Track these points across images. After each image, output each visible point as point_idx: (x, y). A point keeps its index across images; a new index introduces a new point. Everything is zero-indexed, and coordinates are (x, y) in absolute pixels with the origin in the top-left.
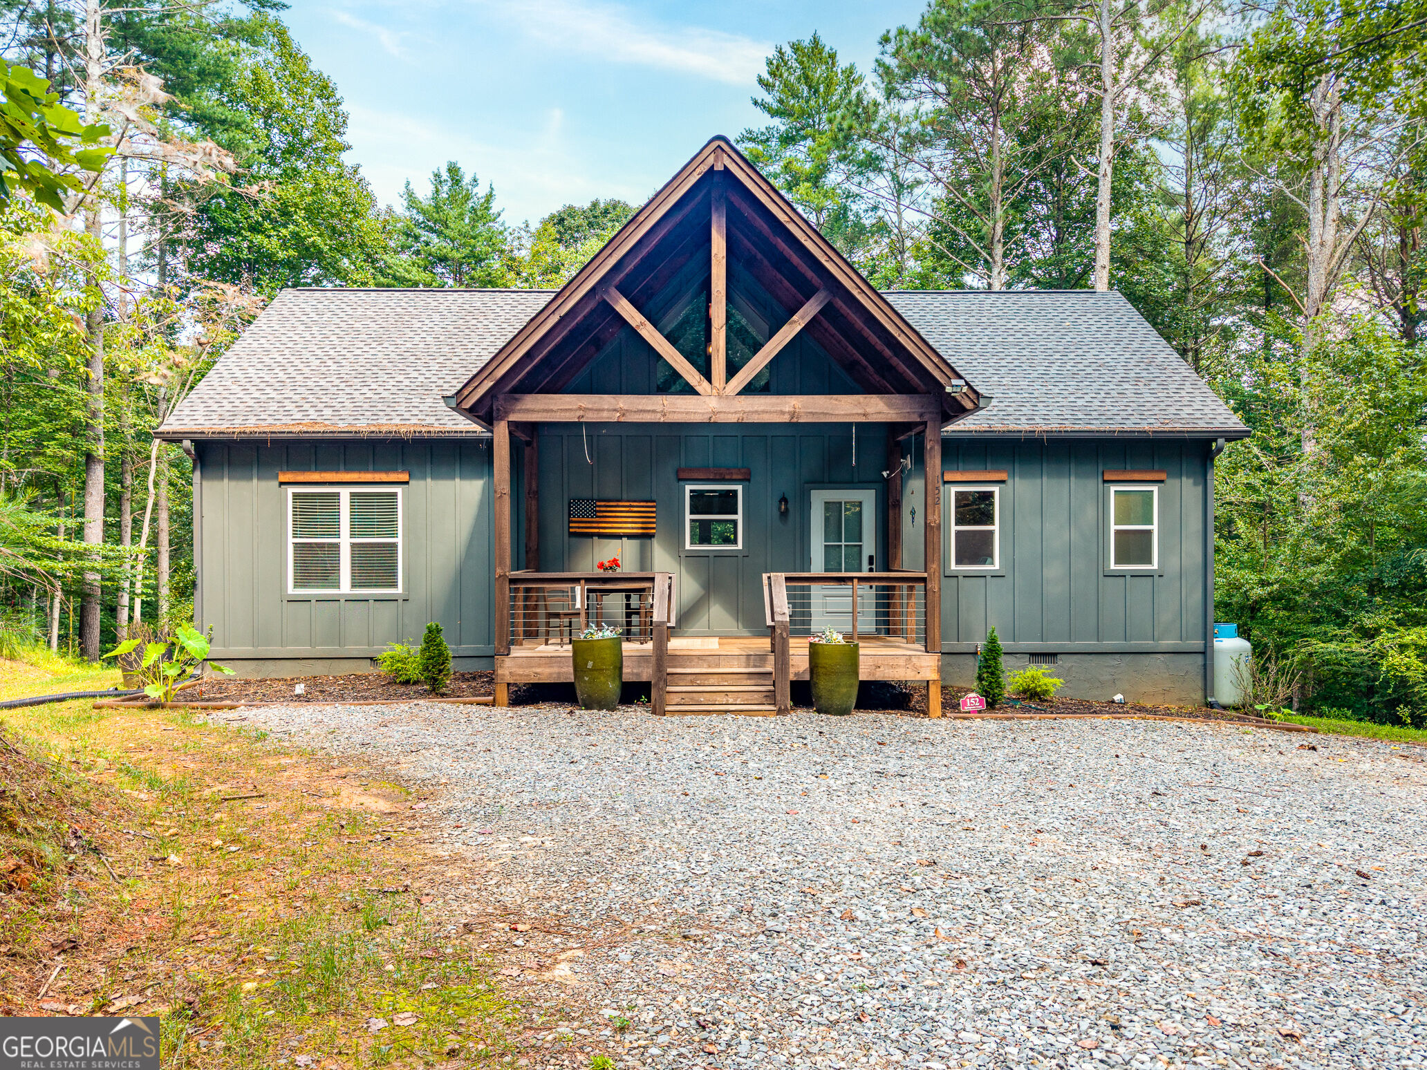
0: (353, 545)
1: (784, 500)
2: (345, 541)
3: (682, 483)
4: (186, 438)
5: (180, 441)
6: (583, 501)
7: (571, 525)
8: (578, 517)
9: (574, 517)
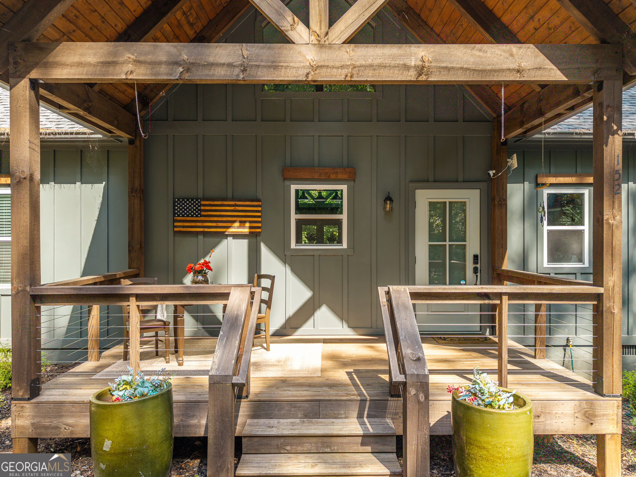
1: (389, 198)
3: (287, 183)
6: (188, 200)
7: (176, 224)
8: (183, 216)
9: (179, 216)
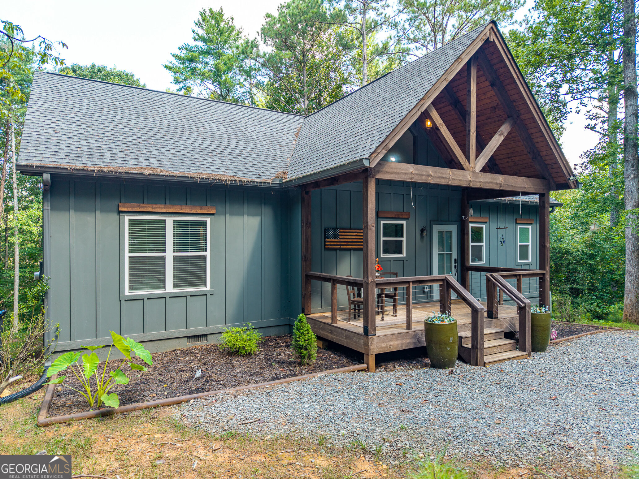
0: (175, 258)
1: (424, 229)
2: (170, 254)
3: (379, 219)
4: (47, 172)
5: (40, 175)
6: (333, 229)
7: (327, 243)
8: (330, 239)
9: (328, 239)
